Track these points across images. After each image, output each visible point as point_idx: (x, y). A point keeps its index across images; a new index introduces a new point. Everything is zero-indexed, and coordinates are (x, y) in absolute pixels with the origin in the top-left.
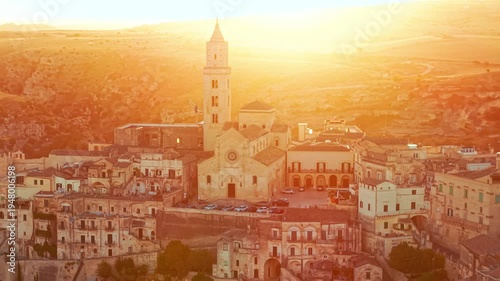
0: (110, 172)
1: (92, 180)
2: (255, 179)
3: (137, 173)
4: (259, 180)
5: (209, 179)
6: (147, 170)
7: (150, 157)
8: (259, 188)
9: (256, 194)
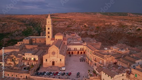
0: (15, 59)
1: (9, 62)
2: (61, 60)
3: (24, 59)
4: (62, 60)
5: (46, 60)
6: (27, 58)
7: (28, 54)
8: (62, 62)
9: (61, 64)
